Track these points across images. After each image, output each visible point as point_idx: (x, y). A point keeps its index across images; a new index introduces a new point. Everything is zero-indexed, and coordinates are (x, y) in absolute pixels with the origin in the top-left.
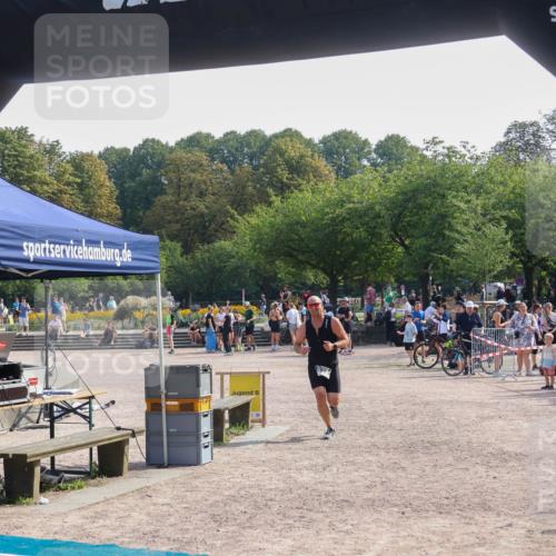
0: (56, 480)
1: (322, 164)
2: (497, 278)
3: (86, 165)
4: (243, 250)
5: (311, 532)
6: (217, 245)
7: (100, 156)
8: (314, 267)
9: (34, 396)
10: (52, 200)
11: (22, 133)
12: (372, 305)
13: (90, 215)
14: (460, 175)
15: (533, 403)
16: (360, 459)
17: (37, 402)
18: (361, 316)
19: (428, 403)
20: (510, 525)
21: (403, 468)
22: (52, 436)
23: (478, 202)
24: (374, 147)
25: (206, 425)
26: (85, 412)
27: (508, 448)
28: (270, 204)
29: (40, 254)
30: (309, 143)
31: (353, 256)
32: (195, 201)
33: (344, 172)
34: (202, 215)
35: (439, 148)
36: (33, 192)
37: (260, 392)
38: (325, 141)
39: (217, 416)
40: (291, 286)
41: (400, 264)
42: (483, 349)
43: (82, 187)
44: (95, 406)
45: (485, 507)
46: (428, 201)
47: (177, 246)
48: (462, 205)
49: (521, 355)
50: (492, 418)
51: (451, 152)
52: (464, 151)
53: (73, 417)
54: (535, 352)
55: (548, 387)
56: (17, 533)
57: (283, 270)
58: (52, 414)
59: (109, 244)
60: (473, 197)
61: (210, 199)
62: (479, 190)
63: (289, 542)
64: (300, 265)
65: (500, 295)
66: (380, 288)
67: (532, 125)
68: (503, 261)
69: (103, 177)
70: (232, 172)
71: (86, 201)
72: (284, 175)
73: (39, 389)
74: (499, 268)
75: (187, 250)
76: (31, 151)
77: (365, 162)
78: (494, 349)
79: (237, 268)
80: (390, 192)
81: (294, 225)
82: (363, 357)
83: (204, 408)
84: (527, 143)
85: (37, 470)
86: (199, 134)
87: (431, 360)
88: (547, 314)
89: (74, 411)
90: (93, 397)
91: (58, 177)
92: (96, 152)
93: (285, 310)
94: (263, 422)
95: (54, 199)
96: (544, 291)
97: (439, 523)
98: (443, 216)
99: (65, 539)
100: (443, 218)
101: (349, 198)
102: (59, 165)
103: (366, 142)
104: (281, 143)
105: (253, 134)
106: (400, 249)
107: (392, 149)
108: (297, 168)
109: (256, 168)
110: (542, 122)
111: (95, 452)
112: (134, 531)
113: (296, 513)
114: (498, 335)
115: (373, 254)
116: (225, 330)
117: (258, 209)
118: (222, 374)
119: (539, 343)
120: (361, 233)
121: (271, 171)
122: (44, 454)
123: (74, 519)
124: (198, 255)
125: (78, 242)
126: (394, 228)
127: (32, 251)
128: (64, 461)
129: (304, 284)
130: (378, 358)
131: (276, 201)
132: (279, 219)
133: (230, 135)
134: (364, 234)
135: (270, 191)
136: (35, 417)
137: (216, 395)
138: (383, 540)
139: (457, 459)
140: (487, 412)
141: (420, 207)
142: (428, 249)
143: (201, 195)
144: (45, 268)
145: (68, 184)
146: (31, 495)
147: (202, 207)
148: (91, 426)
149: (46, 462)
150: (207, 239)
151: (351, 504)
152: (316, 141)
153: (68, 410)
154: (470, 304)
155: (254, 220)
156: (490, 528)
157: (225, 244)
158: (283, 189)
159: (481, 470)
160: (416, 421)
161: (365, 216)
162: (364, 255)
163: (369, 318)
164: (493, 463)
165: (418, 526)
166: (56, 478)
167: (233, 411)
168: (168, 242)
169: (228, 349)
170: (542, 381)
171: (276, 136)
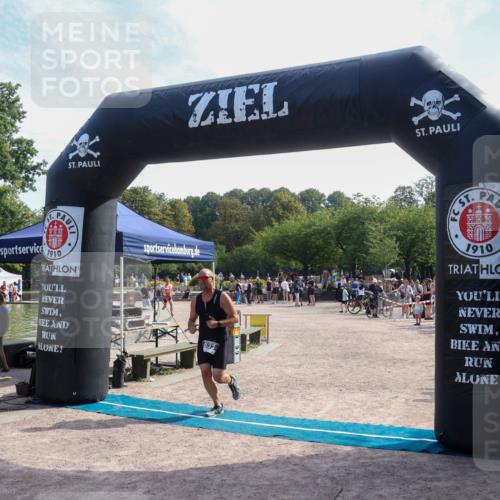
0: (159, 369)
1: (300, 205)
2: (392, 266)
3: (177, 205)
4: (258, 250)
5: (292, 400)
6: (244, 247)
7: (185, 201)
8: (295, 259)
9: (148, 325)
10: (158, 223)
11: (145, 189)
12: (326, 280)
13: (179, 231)
14: (372, 213)
15: (410, 333)
16: (318, 362)
17: (150, 328)
18: (320, 285)
19: (355, 332)
20: (397, 397)
21: (341, 367)
22: (157, 346)
23: (381, 227)
24: (327, 197)
25: (237, 342)
26: (174, 334)
27: (397, 356)
28: (272, 226)
29: (152, 251)
30: (293, 195)
31: (316, 254)
32: (233, 224)
33: (312, 210)
34: (237, 231)
35: (361, 198)
36: (150, 219)
37: (266, 325)
38: (301, 194)
39: (243, 337)
40: (283, 269)
41: (341, 258)
42: (384, 304)
43: (175, 216)
44: (179, 331)
45: (384, 387)
46: (355, 226)
47: (224, 248)
48: (373, 228)
49: (404, 307)
50: (388, 340)
51: (367, 201)
52: (373, 200)
53: (168, 337)
54: (410, 306)
55: (418, 324)
56: (138, 396)
57: (279, 261)
58: (157, 334)
59: (188, 246)
60: (378, 224)
61: (241, 223)
62: (382, 220)
63: (280, 405)
64: (288, 258)
65: (392, 276)
66: (330, 271)
67: (408, 187)
68: (394, 258)
69: (186, 211)
70: (253, 209)
71: (177, 224)
72: (280, 212)
73: (150, 321)
74: (392, 261)
75: (229, 250)
76: (150, 198)
77: (322, 205)
78: (390, 304)
79: (254, 260)
80: (335, 221)
81: (285, 237)
82: (321, 308)
83: (236, 333)
84: (406, 197)
85: (149, 364)
86: (236, 190)
87: (357, 309)
88: (417, 286)
89: (168, 333)
90: (177, 326)
91: (163, 211)
92: (183, 199)
93: (280, 282)
94: (267, 341)
95: (161, 222)
96: (416, 274)
97: (360, 396)
98: (363, 234)
99: (163, 400)
100: (363, 235)
101: (314, 224)
102: (163, 205)
103: (323, 195)
104: (279, 194)
105: (263, 190)
106: (341, 251)
107: (336, 199)
108: (287, 208)
109: (265, 207)
110: (413, 186)
111: (179, 355)
112: (198, 397)
113: (283, 390)
114: (391, 297)
115: (327, 253)
116: (248, 292)
117: (266, 228)
118: (246, 316)
119: (413, 300)
120: (320, 242)
121: (273, 209)
122: (152, 356)
123: (168, 390)
124: (235, 252)
125: (172, 245)
126: (338, 239)
127: (149, 249)
128: (163, 359)
129: (290, 269)
130: (328, 308)
131: (276, 224)
132: (277, 234)
133: (252, 191)
134: (321, 243)
135: (273, 219)
136: (148, 336)
137: (243, 326)
138: (330, 405)
139: (370, 362)
140: (386, 337)
141: (351, 229)
142: (355, 250)
143: (237, 221)
144: (155, 258)
145: (168, 215)
146: (145, 376)
147: (237, 228)
148: (177, 341)
149: (153, 360)
150: (239, 243)
151: (313, 385)
152: (297, 194)
153: (165, 333)
154: (375, 280)
155: (264, 234)
156: (386, 398)
157: (248, 247)
158: (279, 218)
159: (382, 368)
160: (349, 341)
161: (322, 233)
162: (322, 253)
163: (324, 287)
164: (389, 364)
165: (348, 397)
166: (158, 369)
167: (252, 336)
168: (219, 246)
169: (249, 302)
170: (414, 321)
171: (276, 191)
